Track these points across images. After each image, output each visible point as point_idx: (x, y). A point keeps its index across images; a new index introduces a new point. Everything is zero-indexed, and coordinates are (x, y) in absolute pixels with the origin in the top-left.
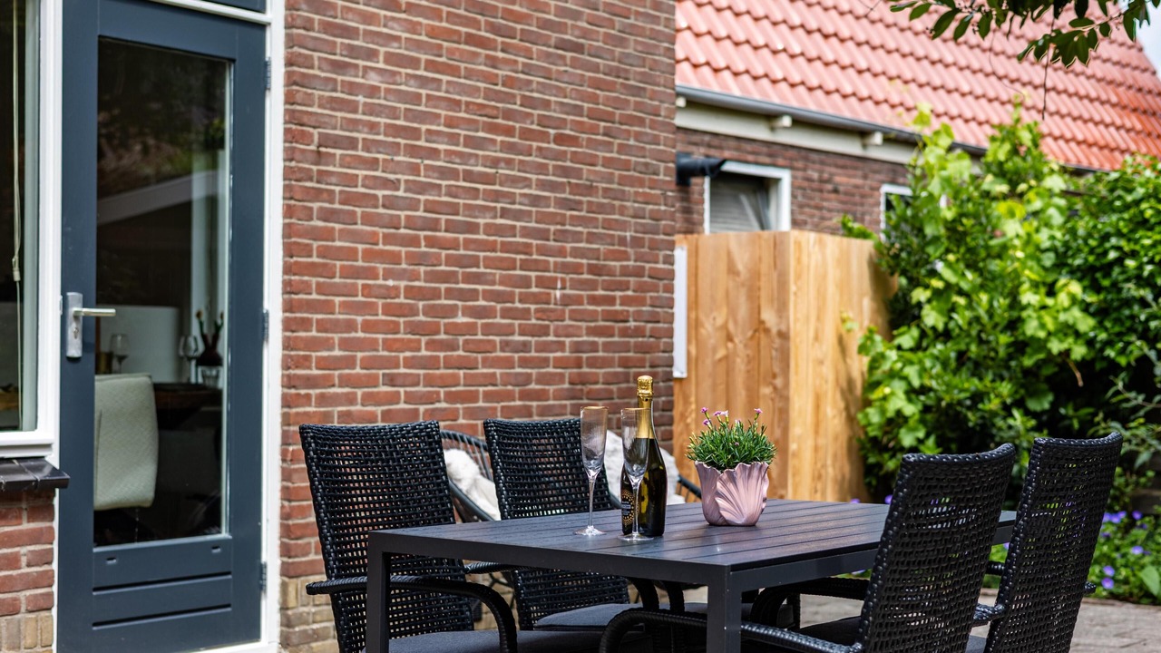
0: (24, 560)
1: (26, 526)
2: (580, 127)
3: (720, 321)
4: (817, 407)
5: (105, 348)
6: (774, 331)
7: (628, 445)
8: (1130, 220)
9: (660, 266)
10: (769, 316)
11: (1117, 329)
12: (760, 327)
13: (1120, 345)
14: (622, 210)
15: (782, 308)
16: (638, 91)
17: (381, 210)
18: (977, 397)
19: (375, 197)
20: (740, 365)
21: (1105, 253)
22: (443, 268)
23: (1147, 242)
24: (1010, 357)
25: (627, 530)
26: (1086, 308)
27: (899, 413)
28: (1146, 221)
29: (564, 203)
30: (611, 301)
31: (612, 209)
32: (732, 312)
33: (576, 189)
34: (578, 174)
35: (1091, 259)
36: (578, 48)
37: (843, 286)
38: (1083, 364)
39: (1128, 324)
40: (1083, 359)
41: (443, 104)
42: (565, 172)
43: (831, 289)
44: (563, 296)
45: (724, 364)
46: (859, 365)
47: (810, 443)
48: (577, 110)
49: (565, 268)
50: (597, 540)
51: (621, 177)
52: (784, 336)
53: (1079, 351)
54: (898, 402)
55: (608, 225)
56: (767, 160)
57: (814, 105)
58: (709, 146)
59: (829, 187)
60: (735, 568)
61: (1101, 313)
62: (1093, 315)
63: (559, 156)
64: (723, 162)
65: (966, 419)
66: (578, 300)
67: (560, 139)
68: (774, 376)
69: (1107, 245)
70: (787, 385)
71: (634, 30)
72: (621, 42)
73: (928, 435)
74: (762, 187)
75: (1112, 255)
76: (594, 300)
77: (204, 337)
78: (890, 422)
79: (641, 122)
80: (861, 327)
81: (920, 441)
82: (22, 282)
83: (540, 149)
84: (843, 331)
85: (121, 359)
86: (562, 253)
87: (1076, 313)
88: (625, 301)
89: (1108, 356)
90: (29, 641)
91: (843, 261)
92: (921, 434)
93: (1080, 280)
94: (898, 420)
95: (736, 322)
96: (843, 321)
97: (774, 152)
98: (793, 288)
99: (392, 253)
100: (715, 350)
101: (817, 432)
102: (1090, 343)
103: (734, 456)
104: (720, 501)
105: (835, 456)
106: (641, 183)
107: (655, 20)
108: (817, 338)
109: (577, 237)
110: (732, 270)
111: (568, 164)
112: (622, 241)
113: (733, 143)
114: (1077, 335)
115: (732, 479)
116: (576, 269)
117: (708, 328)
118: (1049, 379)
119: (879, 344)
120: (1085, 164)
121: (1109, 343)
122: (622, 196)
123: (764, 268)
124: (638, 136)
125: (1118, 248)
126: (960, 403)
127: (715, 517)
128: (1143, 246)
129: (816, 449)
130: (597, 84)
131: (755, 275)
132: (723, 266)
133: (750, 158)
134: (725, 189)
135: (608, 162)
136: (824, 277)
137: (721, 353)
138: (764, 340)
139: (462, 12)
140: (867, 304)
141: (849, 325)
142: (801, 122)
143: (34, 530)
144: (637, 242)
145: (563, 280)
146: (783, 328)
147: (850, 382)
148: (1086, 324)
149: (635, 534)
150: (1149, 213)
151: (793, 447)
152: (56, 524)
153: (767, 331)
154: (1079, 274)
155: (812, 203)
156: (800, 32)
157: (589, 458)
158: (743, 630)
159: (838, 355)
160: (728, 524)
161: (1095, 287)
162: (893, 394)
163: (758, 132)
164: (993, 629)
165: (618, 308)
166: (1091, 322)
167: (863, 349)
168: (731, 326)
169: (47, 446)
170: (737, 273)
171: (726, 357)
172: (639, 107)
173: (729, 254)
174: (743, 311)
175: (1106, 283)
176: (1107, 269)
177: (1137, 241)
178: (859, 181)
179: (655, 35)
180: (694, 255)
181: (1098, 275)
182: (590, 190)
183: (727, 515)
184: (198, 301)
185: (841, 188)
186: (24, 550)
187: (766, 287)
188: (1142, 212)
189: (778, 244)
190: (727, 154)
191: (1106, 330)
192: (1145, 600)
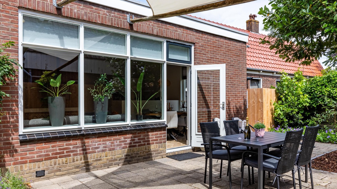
0: (163, 136)
1: (163, 132)
2: (233, 76)
3: (253, 101)
4: (267, 112)
5: (170, 107)
6: (261, 102)
7: (245, 126)
8: (316, 85)
9: (245, 94)
10: (260, 100)
11: (314, 101)
12: (259, 102)
13: (314, 104)
14: (239, 87)
15: (262, 99)
16: (241, 71)
17: (207, 89)
18: (292, 111)
19: (206, 87)
20: (256, 107)
21: (312, 90)
22: (215, 96)
23: (319, 88)
24: (297, 105)
25: (245, 138)
26: (309, 98)
27: (280, 114)
28: (318, 85)
29: (231, 87)
30: (238, 100)
31: (238, 87)
32: (255, 99)
33: (233, 85)
34: (233, 83)
35: (309, 91)
36: (233, 66)
37: (271, 95)
38: (309, 107)
39: (316, 101)
40: (309, 106)
41: (215, 74)
42: (231, 82)
43: (269, 96)
44: (231, 99)
45: (253, 106)
46: (273, 107)
47: (266, 118)
48: (233, 74)
49: (232, 96)
50: (241, 140)
51: (239, 83)
52: (262, 103)
53: (308, 105)
54: (279, 112)
55: (237, 89)
56: (259, 77)
57: (265, 69)
58: (250, 76)
59: (268, 80)
60: (262, 146)
61: (311, 99)
62: (310, 99)
63: (230, 80)
64: (253, 78)
65: (290, 115)
66: (233, 100)
67: (231, 78)
68: (261, 108)
69: (312, 89)
70: (263, 110)
71: (241, 62)
72: (239, 64)
73: (284, 117)
74: (258, 81)
75: (313, 91)
76: (235, 100)
77: (182, 104)
78: (278, 115)
79: (242, 75)
80: (274, 101)
81: (283, 118)
82: (162, 101)
83: (228, 80)
84: (271, 102)
85: (173, 108)
86: (231, 94)
87: (307, 99)
88: (240, 100)
89: (313, 106)
90: (163, 147)
91: (271, 92)
92: (283, 117)
93: (307, 94)
94: (279, 114)
95: (255, 101)
96: (271, 100)
97: (260, 76)
98: (263, 96)
99: (208, 95)
100: (252, 105)
101: (267, 116)
102: (310, 103)
103: (260, 128)
104: (258, 134)
105: (270, 119)
106: (242, 83)
107: (244, 61)
108: (267, 103)
109: (233, 91)
110: (254, 94)
111: (232, 81)
112: (239, 91)
113: (254, 75)
114: (307, 102)
115: (260, 131)
116: (233, 96)
117: (251, 102)
118: (303, 109)
119: (276, 104)
120: (307, 75)
121: (313, 104)
122: (239, 85)
123: (259, 93)
124: (241, 77)
125: (314, 90)
126: (289, 112)
127: (257, 136)
128: (318, 89)
129: (267, 118)
130: (236, 70)
131: (257, 94)
132: (253, 93)
133: (256, 77)
134: (253, 81)
135: (237, 81)
136: (268, 94)
137: (253, 105)
138: (259, 103)
139: (217, 62)
140: (275, 98)
141: (272, 101)
142: (263, 71)
143: (164, 133)
144: (241, 91)
145: (231, 97)
146: (262, 102)
147: (272, 109)
148: (309, 101)
149: (246, 139)
150: (319, 84)
151: (264, 118)
152: (166, 132)
153: (260, 102)
154: (307, 93)
155: (265, 83)
156: (263, 59)
157: (240, 128)
158: (263, 155)
159: (270, 105)
160: (259, 137)
161: (310, 95)
162: (278, 111)
163: (257, 73)
164: (300, 154)
165: (239, 101)
166: (310, 100)
167: (274, 105)
168: (254, 101)
169: (165, 122)
170: (255, 94)
171: (254, 106)
172: (241, 73)
173: (254, 91)
174: (256, 99)
175: (312, 95)
176: (312, 93)
177: (317, 88)
178: (272, 79)
179: (244, 63)
180: (249, 92)
181: (311, 93)
182: (235, 85)
183: (259, 136)
184: (181, 99)
185: (270, 80)
186: (163, 135)
187: (259, 96)
188: (318, 84)
189: (261, 90)
190: (253, 77)
191: (312, 101)
192: (319, 141)
